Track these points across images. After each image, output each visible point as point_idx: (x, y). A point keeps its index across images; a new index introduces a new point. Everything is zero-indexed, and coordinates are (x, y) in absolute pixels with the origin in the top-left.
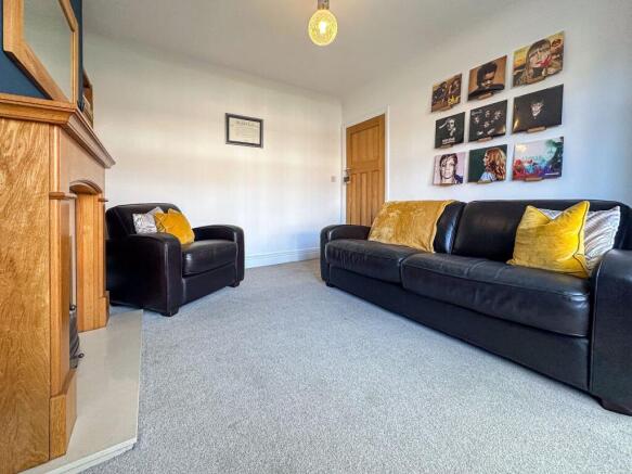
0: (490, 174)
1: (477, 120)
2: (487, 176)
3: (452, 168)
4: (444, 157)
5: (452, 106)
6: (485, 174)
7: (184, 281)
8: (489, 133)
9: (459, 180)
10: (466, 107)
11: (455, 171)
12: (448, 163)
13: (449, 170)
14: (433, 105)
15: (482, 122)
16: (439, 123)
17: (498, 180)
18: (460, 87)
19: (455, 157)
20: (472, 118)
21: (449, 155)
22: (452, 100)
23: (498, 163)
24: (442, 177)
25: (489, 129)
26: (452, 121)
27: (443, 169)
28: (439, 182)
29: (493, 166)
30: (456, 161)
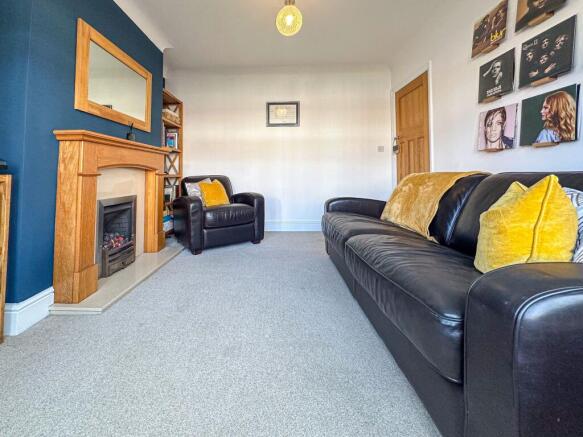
0: (551, 132)
1: (530, 56)
2: (546, 135)
3: (499, 128)
4: (490, 113)
5: (497, 44)
6: (544, 133)
7: (205, 231)
8: (547, 71)
9: (508, 143)
10: (515, 42)
11: (502, 132)
12: (494, 121)
13: (496, 130)
14: (474, 47)
15: (537, 57)
16: (483, 69)
17: (563, 140)
18: (506, 16)
19: (503, 111)
20: (524, 54)
21: (495, 111)
22: (496, 36)
23: (563, 114)
24: (486, 139)
25: (547, 65)
26: (499, 64)
27: (489, 129)
28: (483, 148)
29: (555, 118)
30: (504, 118)
